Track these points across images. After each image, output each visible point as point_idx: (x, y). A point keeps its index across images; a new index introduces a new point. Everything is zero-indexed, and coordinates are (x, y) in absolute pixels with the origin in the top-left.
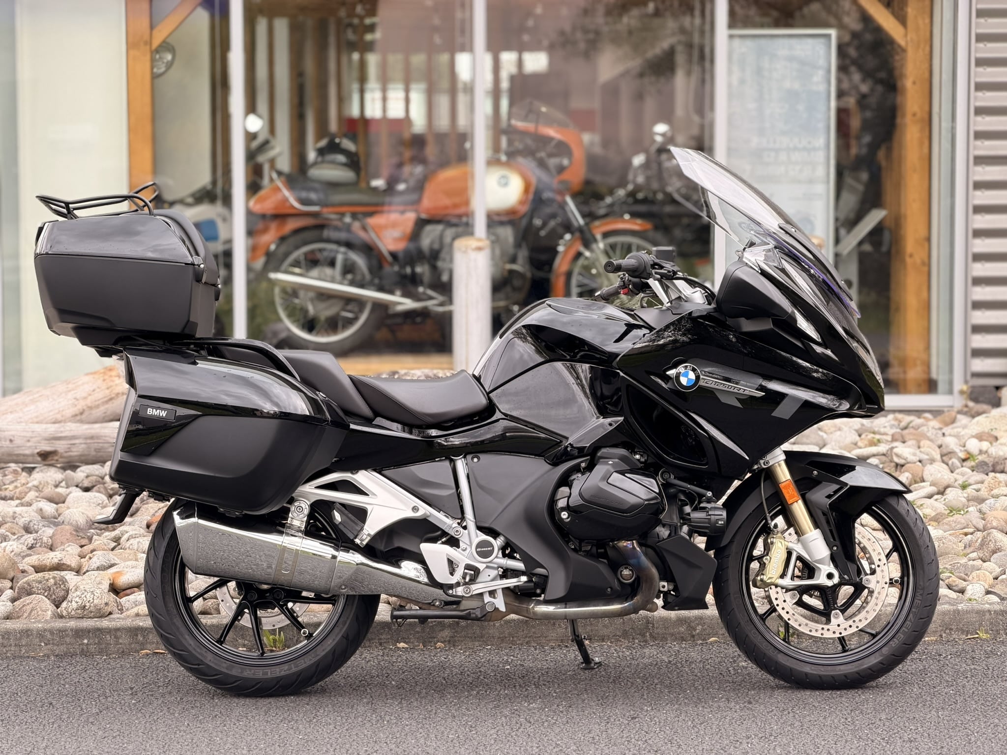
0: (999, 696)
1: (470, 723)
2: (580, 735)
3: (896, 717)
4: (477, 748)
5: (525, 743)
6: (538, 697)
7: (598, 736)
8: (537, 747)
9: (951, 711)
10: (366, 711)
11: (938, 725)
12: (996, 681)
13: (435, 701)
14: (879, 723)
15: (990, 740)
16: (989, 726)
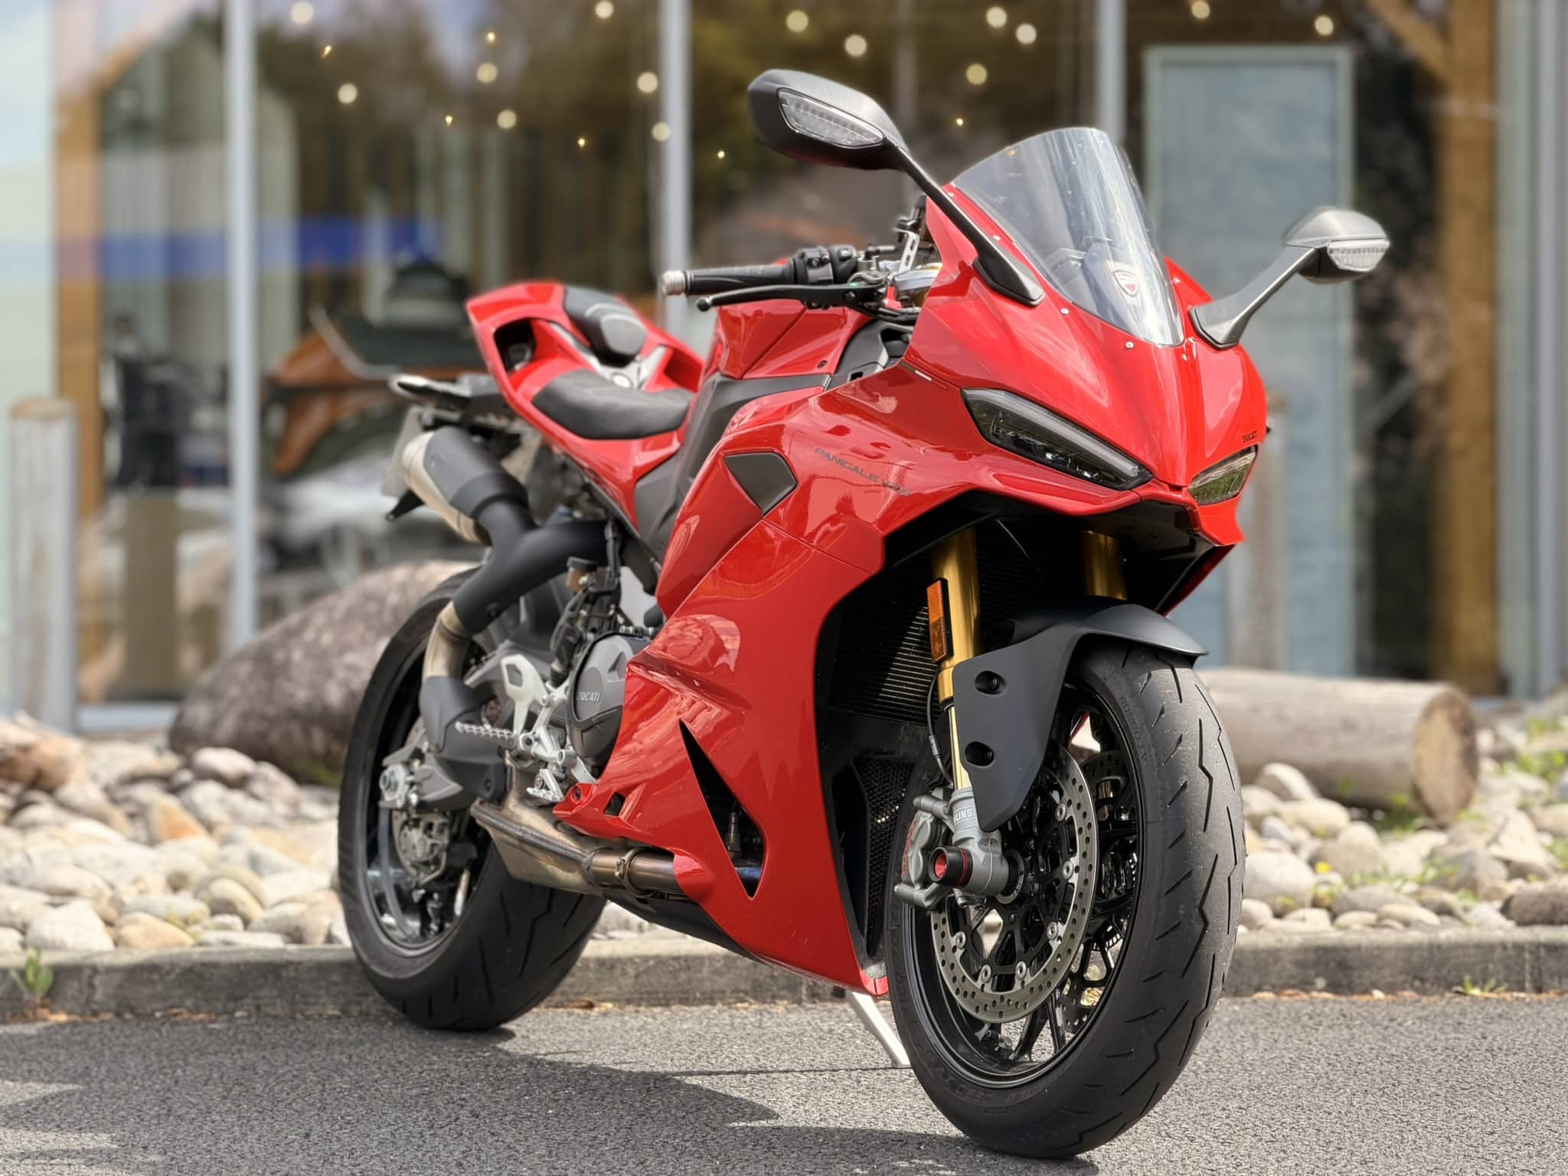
0: (1493, 1075)
1: (348, 1118)
2: (568, 1135)
3: (1259, 1105)
4: (333, 1154)
5: (442, 1146)
6: (523, 1080)
7: (608, 1134)
8: (463, 1152)
9: (1381, 1096)
10: (145, 1103)
11: (1344, 1117)
12: (1493, 1055)
13: (303, 1086)
14: (1218, 1113)
15: (1448, 1138)
16: (1455, 1117)
